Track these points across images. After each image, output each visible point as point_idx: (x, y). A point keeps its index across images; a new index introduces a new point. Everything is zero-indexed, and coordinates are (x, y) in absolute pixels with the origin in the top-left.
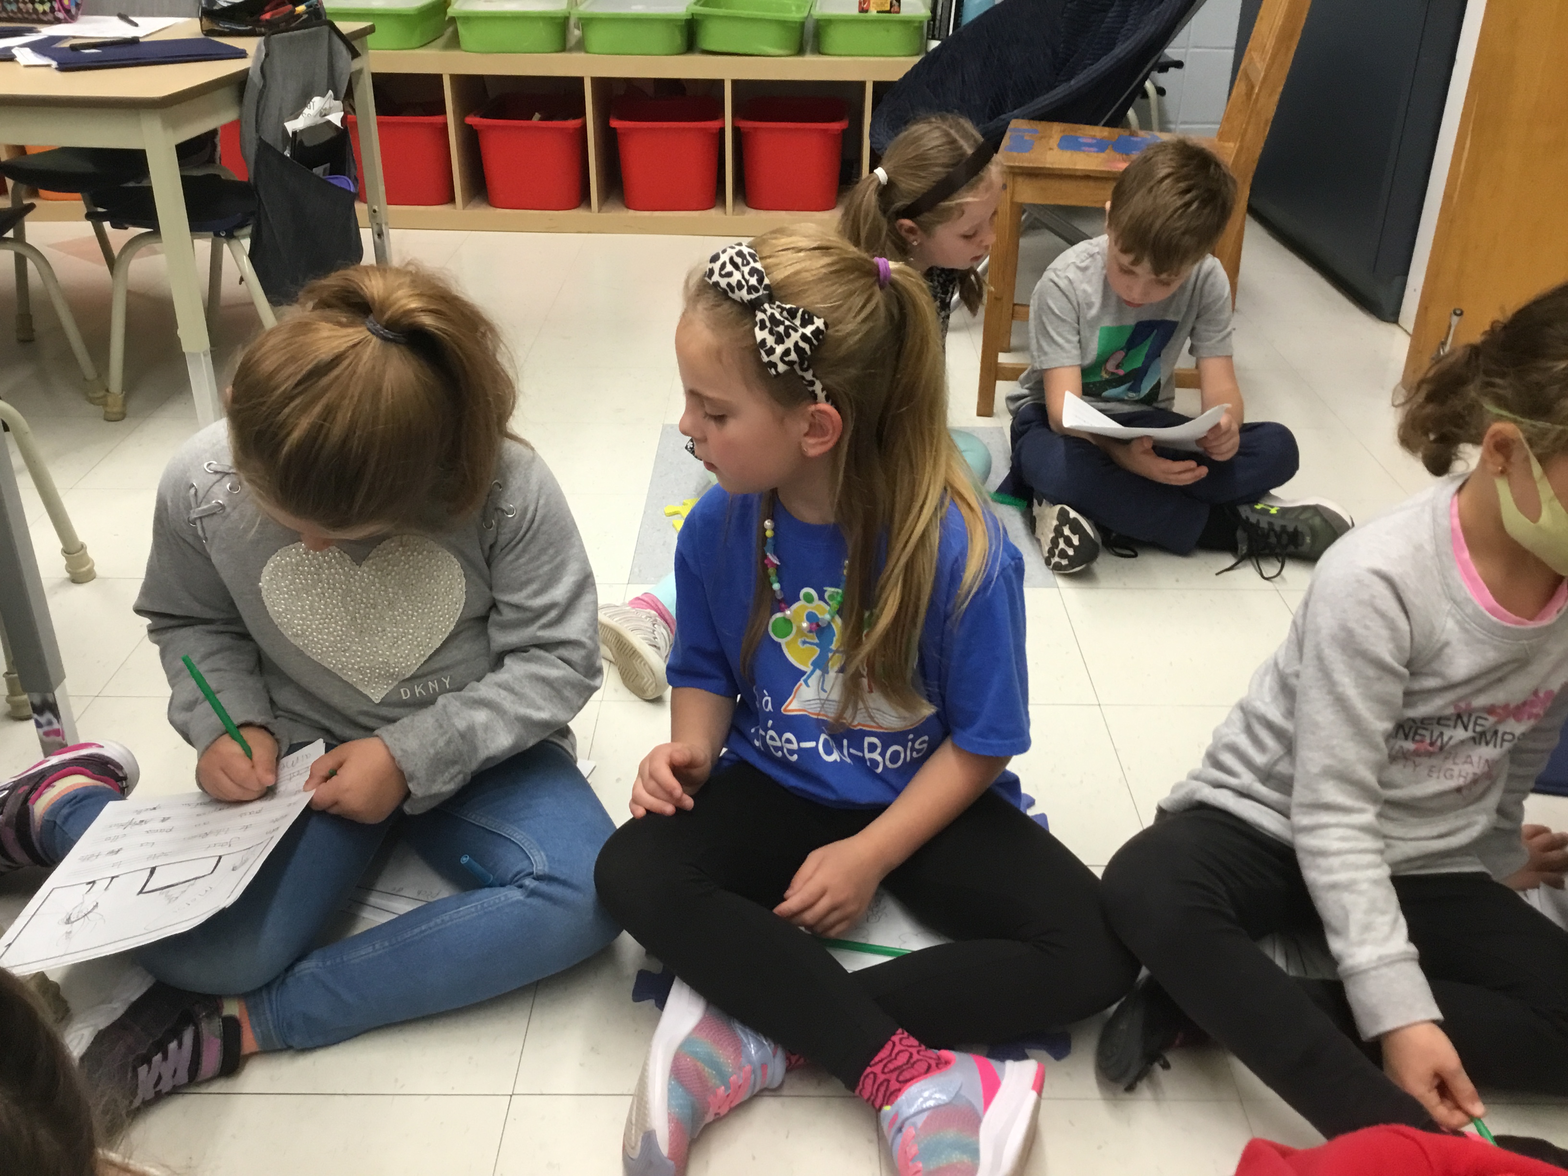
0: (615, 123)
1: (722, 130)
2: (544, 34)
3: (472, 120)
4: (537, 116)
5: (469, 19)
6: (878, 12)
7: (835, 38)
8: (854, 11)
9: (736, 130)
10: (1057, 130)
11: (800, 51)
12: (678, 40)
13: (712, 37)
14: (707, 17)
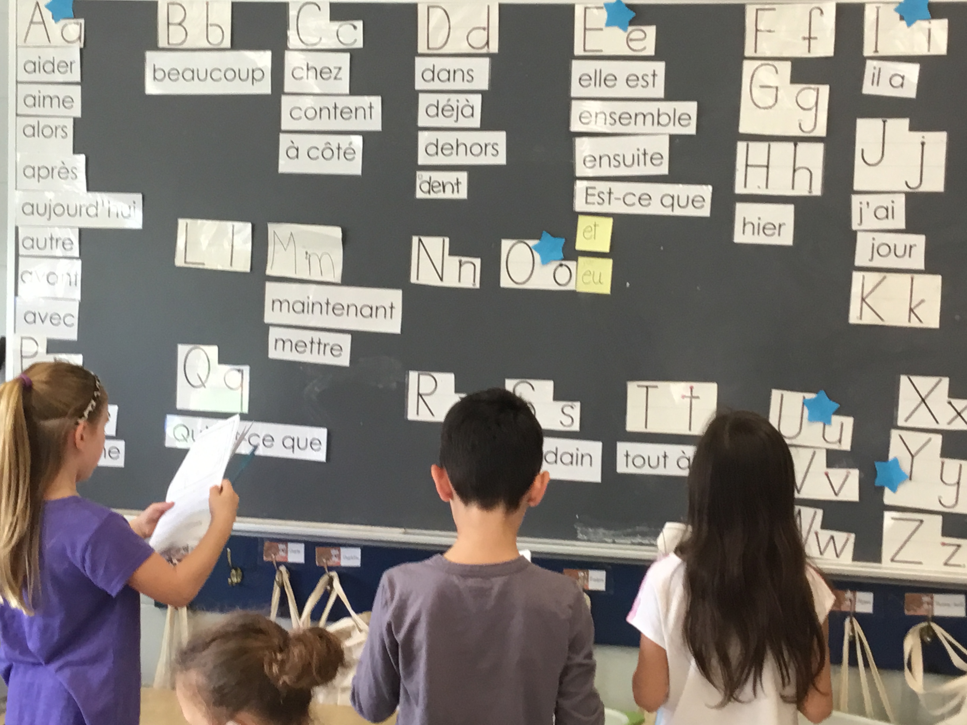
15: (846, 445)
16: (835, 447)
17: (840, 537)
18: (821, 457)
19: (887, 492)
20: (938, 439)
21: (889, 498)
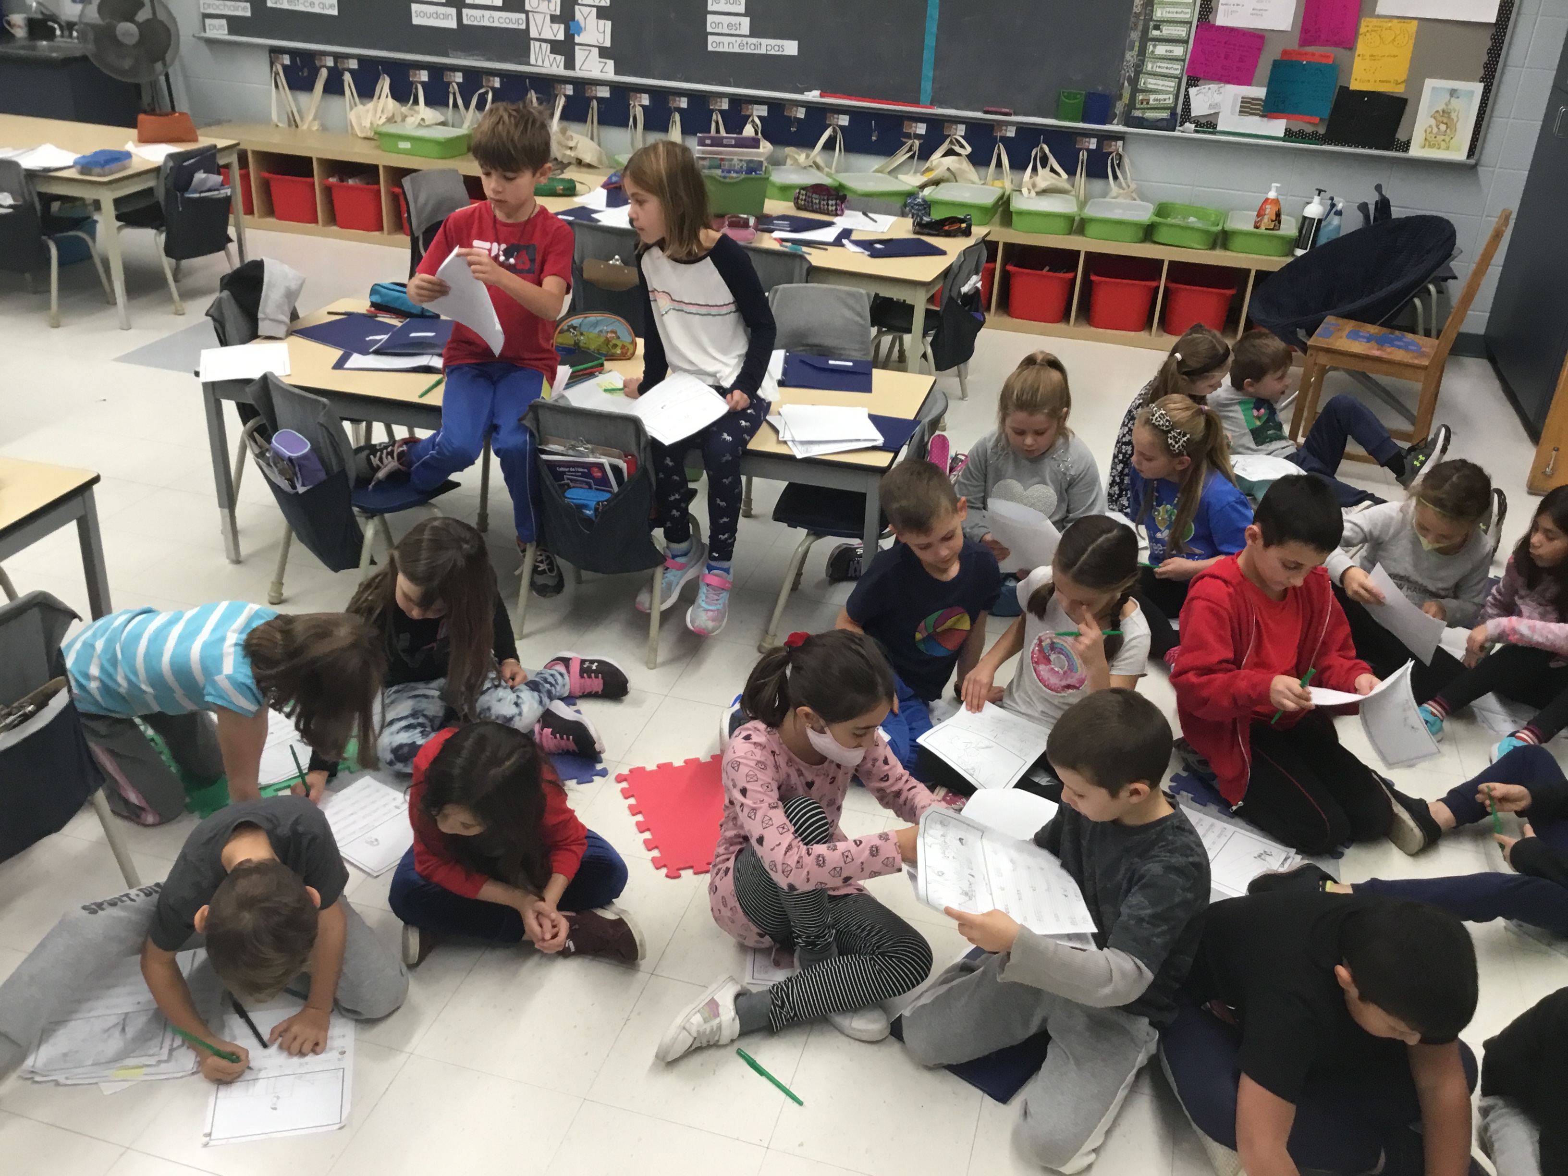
0: (1094, 278)
1: (1158, 288)
2: (1061, 224)
3: (1010, 268)
4: (1047, 268)
5: (1021, 213)
6: (1266, 229)
7: (1237, 242)
8: (1250, 227)
9: (1165, 287)
10: (1350, 325)
11: (1213, 247)
12: (1141, 234)
13: (1162, 235)
14: (1160, 224)
15: (558, 13)
16: (553, 13)
17: (558, 57)
18: (548, 18)
19: (576, 36)
20: (595, 10)
21: (577, 39)
